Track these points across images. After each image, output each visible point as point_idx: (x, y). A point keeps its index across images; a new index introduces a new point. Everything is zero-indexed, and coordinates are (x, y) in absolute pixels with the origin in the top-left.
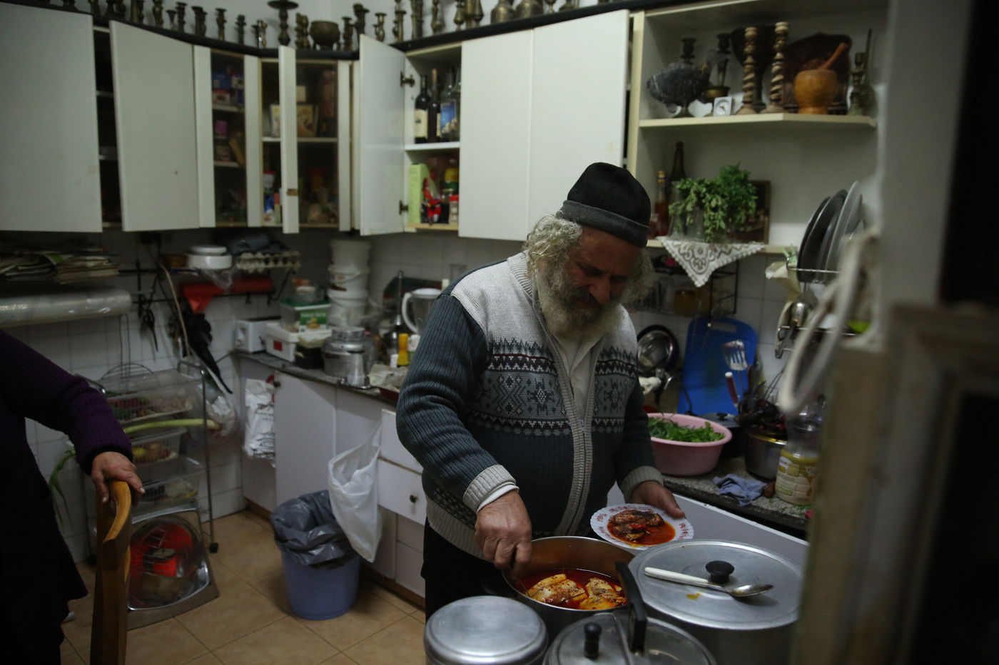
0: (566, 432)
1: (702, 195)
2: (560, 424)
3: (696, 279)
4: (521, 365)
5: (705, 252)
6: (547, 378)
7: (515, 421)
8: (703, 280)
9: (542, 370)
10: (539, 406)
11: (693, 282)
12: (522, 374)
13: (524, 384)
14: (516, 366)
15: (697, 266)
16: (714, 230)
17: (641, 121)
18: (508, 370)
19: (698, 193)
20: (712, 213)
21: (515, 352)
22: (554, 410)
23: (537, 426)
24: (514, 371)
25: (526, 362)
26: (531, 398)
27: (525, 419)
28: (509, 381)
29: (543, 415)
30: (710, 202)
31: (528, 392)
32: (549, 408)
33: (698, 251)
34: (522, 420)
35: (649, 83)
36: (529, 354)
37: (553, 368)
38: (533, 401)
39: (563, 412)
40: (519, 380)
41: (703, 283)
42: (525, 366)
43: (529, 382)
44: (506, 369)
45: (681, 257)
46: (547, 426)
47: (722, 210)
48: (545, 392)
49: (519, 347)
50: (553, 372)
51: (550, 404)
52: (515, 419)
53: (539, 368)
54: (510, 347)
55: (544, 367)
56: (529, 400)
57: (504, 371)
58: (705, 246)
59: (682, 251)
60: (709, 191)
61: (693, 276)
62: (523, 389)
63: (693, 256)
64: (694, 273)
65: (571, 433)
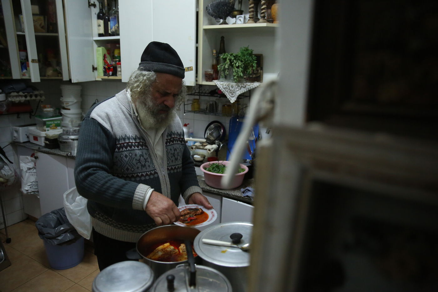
0: (156, 175)
1: (232, 61)
2: (153, 172)
3: (231, 100)
4: (131, 147)
5: (234, 87)
6: (145, 151)
7: (131, 175)
8: (234, 100)
9: (141, 148)
10: (142, 165)
11: (230, 101)
12: (132, 152)
13: (133, 156)
14: (129, 148)
15: (231, 94)
16: (238, 77)
17: (204, 26)
18: (125, 151)
19: (230, 60)
20: (237, 69)
21: (127, 141)
22: (149, 166)
23: (142, 175)
24: (128, 151)
25: (133, 145)
26: (138, 162)
27: (136, 173)
28: (126, 156)
29: (144, 169)
30: (236, 64)
31: (136, 160)
32: (147, 166)
33: (231, 86)
34: (135, 174)
35: (207, 7)
36: (134, 141)
37: (146, 146)
38: (139, 164)
39: (153, 166)
40: (130, 155)
41: (234, 101)
42: (133, 147)
43: (136, 155)
44: (123, 150)
45: (224, 90)
46: (147, 175)
47: (241, 67)
48: (144, 158)
49: (129, 138)
50: (146, 148)
51: (147, 164)
52: (131, 174)
53: (140, 147)
54: (124, 139)
55: (142, 146)
56: (137, 164)
57: (123, 151)
58: (234, 84)
59: (224, 87)
60: (235, 59)
61: (229, 98)
62: (133, 159)
63: (229, 89)
64: (230, 97)
65: (158, 176)
